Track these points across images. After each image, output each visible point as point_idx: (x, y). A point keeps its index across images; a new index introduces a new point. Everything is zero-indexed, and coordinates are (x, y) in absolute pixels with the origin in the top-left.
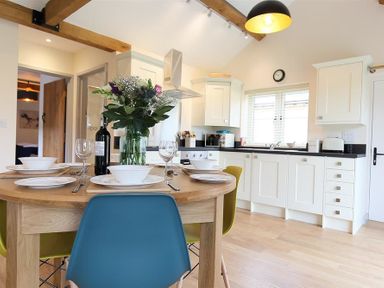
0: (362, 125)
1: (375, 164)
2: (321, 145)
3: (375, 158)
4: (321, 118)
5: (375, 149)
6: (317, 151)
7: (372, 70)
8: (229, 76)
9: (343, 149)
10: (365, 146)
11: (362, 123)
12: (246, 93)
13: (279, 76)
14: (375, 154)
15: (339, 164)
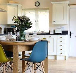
0: (67, 24)
1: (70, 37)
2: (54, 31)
3: (70, 35)
4: (54, 22)
5: (71, 32)
6: (53, 33)
7: (69, 5)
8: (17, 3)
9: (61, 32)
10: (68, 31)
11: (67, 23)
12: (23, 9)
13: (37, 4)
14: (71, 34)
15: (61, 37)
